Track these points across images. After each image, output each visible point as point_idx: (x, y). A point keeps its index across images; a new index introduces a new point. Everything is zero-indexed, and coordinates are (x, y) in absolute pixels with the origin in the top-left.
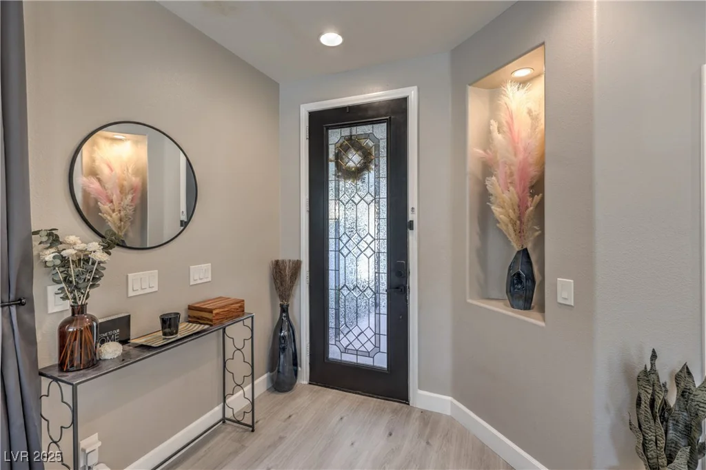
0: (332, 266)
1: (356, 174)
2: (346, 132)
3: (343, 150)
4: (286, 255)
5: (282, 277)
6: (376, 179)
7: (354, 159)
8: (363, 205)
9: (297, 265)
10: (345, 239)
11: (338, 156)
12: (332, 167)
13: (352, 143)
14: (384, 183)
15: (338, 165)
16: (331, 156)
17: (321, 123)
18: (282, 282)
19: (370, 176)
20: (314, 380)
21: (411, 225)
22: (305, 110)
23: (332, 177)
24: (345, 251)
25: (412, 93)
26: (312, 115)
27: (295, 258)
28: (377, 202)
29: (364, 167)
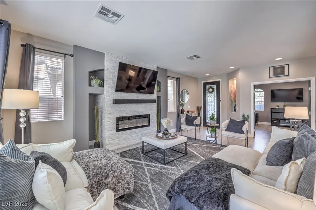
0: (207, 107)
1: (211, 92)
2: (210, 86)
3: (209, 88)
4: (199, 106)
5: (199, 109)
6: (214, 94)
7: (211, 90)
8: (212, 98)
9: (201, 107)
10: (209, 103)
11: (208, 90)
12: (207, 91)
13: (211, 87)
14: (216, 94)
15: (208, 91)
16: (207, 90)
17: (205, 85)
18: (199, 110)
19: (214, 93)
20: (204, 126)
21: (220, 101)
22: (202, 82)
23: (207, 93)
24: (209, 105)
25: (220, 80)
26: (204, 83)
27: (200, 106)
28: (215, 97)
29: (213, 91)
